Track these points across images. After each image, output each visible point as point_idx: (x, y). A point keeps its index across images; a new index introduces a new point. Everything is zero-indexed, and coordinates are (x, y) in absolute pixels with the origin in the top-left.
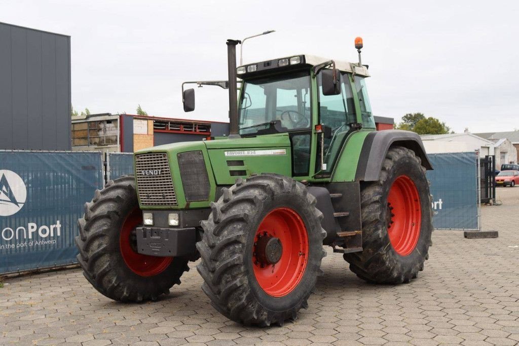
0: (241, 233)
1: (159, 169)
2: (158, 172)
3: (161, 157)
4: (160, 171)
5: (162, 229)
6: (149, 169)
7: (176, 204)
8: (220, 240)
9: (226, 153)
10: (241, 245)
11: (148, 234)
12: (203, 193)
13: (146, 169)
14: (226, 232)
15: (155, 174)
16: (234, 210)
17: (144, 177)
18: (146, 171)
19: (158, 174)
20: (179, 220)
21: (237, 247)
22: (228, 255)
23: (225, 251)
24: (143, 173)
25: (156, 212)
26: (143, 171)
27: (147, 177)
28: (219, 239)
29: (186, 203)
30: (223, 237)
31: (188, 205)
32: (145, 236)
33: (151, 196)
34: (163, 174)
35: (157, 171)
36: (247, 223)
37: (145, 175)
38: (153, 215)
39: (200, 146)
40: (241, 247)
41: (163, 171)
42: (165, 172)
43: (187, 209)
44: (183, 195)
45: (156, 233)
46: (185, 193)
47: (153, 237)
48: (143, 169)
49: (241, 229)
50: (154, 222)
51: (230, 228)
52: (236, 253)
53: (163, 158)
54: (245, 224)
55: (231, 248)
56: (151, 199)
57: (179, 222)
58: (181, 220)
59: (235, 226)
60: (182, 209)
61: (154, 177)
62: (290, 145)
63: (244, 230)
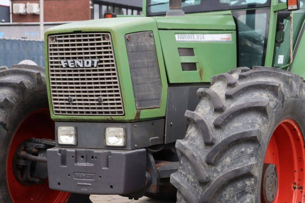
0: (253, 161)
1: (94, 57)
2: (93, 62)
3: (100, 39)
4: (96, 61)
5: (96, 151)
6: (75, 58)
7: (121, 112)
8: (218, 173)
9: (176, 36)
10: (253, 179)
11: (69, 159)
12: (154, 97)
13: (69, 58)
14: (228, 160)
15: (86, 65)
16: (236, 125)
17: (64, 71)
18: (69, 61)
19: (93, 66)
20: (126, 137)
21: (248, 183)
22: (233, 196)
23: (228, 189)
24: (64, 65)
25: (82, 124)
26: (62, 61)
27: (70, 71)
28: (216, 171)
29: (135, 112)
30: (223, 167)
31: (138, 114)
32: (63, 162)
33: (74, 100)
34: (102, 66)
35: (90, 61)
36: (260, 145)
37: (68, 67)
38: (76, 129)
39: (151, 24)
40: (253, 182)
41: (101, 62)
42: (104, 63)
43: (137, 120)
44: (133, 99)
45: (83, 157)
46: (135, 96)
47: (79, 164)
48: (63, 58)
49: (252, 155)
50: (77, 140)
51: (235, 152)
52: (247, 193)
53: (102, 41)
54: (257, 146)
55: (239, 185)
56: (75, 104)
57: (126, 142)
58: (129, 137)
59: (243, 150)
60: (130, 122)
61: (83, 71)
62: (235, 29)
63: (256, 156)
